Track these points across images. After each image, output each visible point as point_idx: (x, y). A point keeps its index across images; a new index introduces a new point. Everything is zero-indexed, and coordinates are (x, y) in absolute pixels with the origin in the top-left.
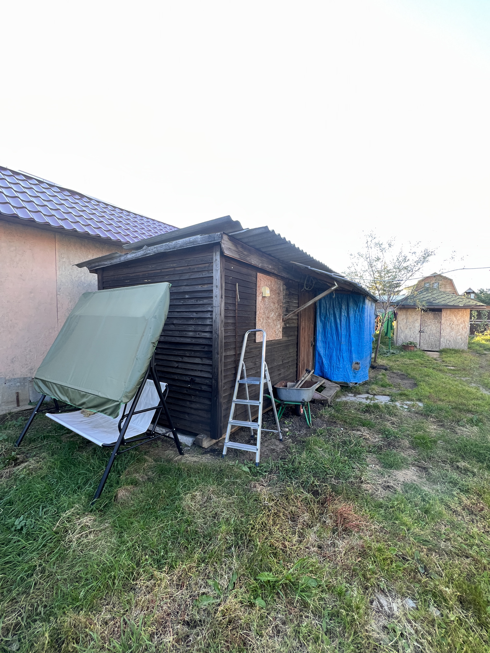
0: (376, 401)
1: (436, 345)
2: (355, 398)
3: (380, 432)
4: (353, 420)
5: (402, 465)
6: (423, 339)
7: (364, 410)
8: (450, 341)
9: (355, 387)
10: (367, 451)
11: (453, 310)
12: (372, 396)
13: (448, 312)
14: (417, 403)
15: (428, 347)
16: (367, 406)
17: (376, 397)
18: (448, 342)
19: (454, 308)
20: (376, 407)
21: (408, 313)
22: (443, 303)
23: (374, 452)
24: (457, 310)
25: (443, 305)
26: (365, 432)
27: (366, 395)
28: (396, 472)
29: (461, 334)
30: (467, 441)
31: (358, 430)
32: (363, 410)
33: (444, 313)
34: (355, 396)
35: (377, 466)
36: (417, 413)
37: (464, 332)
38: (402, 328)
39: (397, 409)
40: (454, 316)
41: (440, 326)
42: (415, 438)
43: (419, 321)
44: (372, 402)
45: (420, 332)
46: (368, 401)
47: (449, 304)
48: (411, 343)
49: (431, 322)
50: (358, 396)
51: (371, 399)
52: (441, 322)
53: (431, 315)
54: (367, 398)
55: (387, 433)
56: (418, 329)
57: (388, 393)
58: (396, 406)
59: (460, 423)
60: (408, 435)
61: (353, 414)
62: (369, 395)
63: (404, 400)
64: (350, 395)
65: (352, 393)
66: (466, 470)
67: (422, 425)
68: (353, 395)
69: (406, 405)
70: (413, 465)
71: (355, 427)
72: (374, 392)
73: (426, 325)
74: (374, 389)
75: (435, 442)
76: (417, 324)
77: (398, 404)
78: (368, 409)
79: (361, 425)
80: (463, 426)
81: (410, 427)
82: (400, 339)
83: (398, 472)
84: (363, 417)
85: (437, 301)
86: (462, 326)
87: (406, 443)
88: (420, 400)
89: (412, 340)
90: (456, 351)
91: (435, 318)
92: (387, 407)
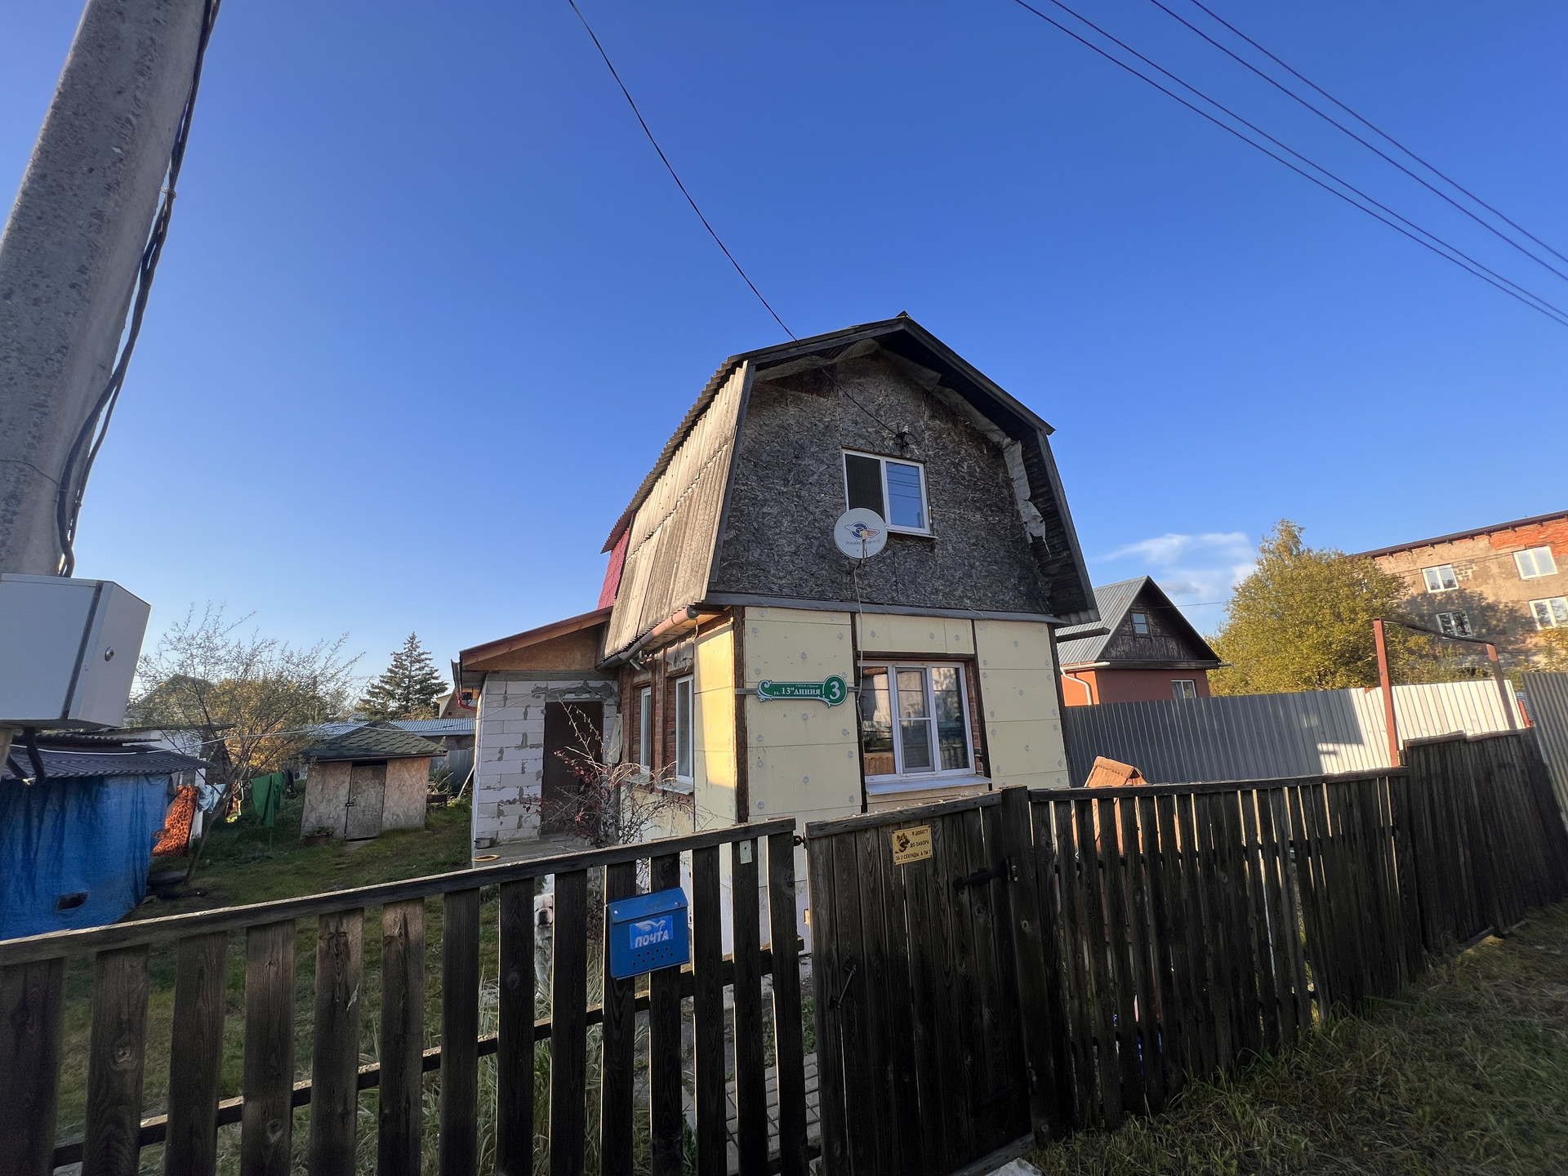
1: (374, 825)
6: (352, 818)
8: (398, 816)
11: (403, 762)
13: (398, 765)
15: (359, 832)
18: (395, 817)
19: (405, 758)
21: (328, 773)
22: (389, 749)
24: (409, 760)
25: (389, 754)
29: (418, 801)
33: (390, 768)
37: (419, 797)
38: (313, 801)
40: (406, 770)
41: (382, 790)
43: (347, 784)
45: (349, 804)
47: (399, 751)
48: (322, 829)
49: (367, 785)
52: (384, 784)
53: (368, 772)
56: (344, 799)
76: (343, 791)
82: (307, 823)
85: (382, 747)
89: (329, 823)
90: (403, 831)
91: (375, 777)
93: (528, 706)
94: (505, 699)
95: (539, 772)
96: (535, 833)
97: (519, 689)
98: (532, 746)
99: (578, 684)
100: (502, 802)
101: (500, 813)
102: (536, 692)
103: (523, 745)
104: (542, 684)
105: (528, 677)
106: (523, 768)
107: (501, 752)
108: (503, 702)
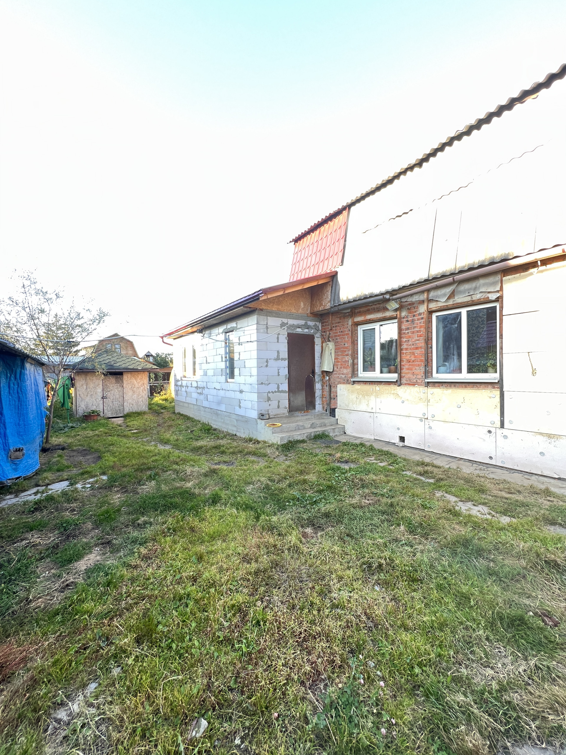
0: (50, 492)
1: (120, 410)
2: (17, 499)
3: (56, 527)
4: (14, 529)
5: (83, 552)
6: (106, 405)
7: (32, 509)
8: (132, 405)
9: (15, 484)
10: (37, 560)
11: (133, 373)
12: (44, 487)
13: (129, 375)
14: (101, 477)
15: (112, 414)
16: (36, 503)
17: (49, 487)
19: (134, 371)
20: (51, 499)
21: (88, 378)
22: (123, 366)
23: (48, 556)
24: (136, 373)
25: (124, 369)
26: (35, 538)
27: (35, 490)
28: (76, 564)
29: (142, 397)
30: (146, 496)
31: (22, 540)
32: (30, 511)
33: (125, 377)
34: (17, 496)
35: (52, 571)
36: (101, 488)
37: (144, 394)
38: (82, 395)
39: (78, 492)
40: (135, 379)
41: (122, 390)
42: (99, 515)
43: (101, 386)
44: (45, 495)
45: (103, 398)
46: (38, 496)
47: (129, 367)
48: (93, 412)
49: (113, 387)
50: (23, 494)
51: (43, 492)
52: (123, 386)
53: (112, 379)
54: (36, 494)
55: (64, 525)
56: (100, 395)
57: (66, 477)
58: (76, 489)
59: (141, 483)
60: (91, 515)
61: (14, 521)
62: (39, 488)
63: (86, 479)
64: (8, 497)
65: (11, 493)
66: (145, 523)
67: (105, 499)
68: (13, 496)
69: (89, 483)
70: (96, 545)
71: (17, 537)
72: (47, 481)
73: (109, 390)
74: (46, 478)
75: (119, 510)
76: (99, 390)
77: (79, 486)
78: (38, 507)
79: (27, 531)
80: (143, 485)
81: (93, 507)
82: (80, 408)
83: (79, 563)
84: (30, 520)
85: (118, 364)
86: (142, 388)
87: (89, 525)
88: (104, 474)
89: (94, 408)
90: (139, 414)
91: (117, 382)
92: (64, 493)
93: (279, 334)
94: (267, 328)
95: (286, 375)
96: (286, 411)
97: (274, 322)
98: (282, 359)
99: (302, 322)
100: (269, 392)
101: (269, 399)
102: (283, 325)
103: (278, 359)
104: (285, 321)
105: (277, 315)
106: (279, 372)
107: (267, 362)
108: (266, 330)
